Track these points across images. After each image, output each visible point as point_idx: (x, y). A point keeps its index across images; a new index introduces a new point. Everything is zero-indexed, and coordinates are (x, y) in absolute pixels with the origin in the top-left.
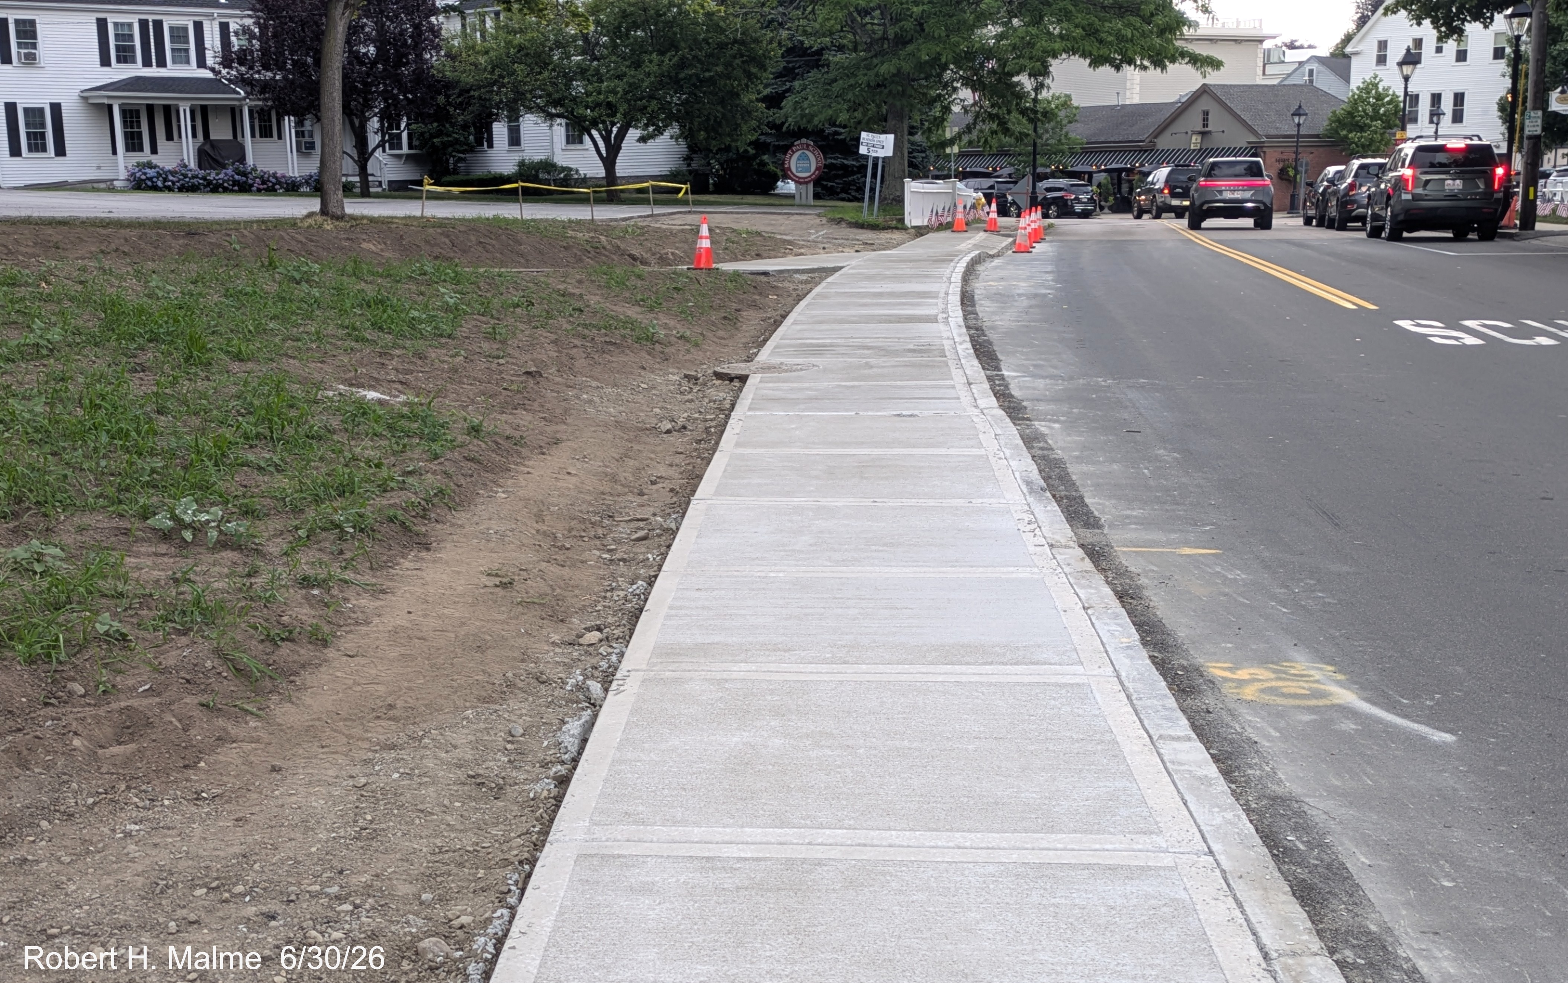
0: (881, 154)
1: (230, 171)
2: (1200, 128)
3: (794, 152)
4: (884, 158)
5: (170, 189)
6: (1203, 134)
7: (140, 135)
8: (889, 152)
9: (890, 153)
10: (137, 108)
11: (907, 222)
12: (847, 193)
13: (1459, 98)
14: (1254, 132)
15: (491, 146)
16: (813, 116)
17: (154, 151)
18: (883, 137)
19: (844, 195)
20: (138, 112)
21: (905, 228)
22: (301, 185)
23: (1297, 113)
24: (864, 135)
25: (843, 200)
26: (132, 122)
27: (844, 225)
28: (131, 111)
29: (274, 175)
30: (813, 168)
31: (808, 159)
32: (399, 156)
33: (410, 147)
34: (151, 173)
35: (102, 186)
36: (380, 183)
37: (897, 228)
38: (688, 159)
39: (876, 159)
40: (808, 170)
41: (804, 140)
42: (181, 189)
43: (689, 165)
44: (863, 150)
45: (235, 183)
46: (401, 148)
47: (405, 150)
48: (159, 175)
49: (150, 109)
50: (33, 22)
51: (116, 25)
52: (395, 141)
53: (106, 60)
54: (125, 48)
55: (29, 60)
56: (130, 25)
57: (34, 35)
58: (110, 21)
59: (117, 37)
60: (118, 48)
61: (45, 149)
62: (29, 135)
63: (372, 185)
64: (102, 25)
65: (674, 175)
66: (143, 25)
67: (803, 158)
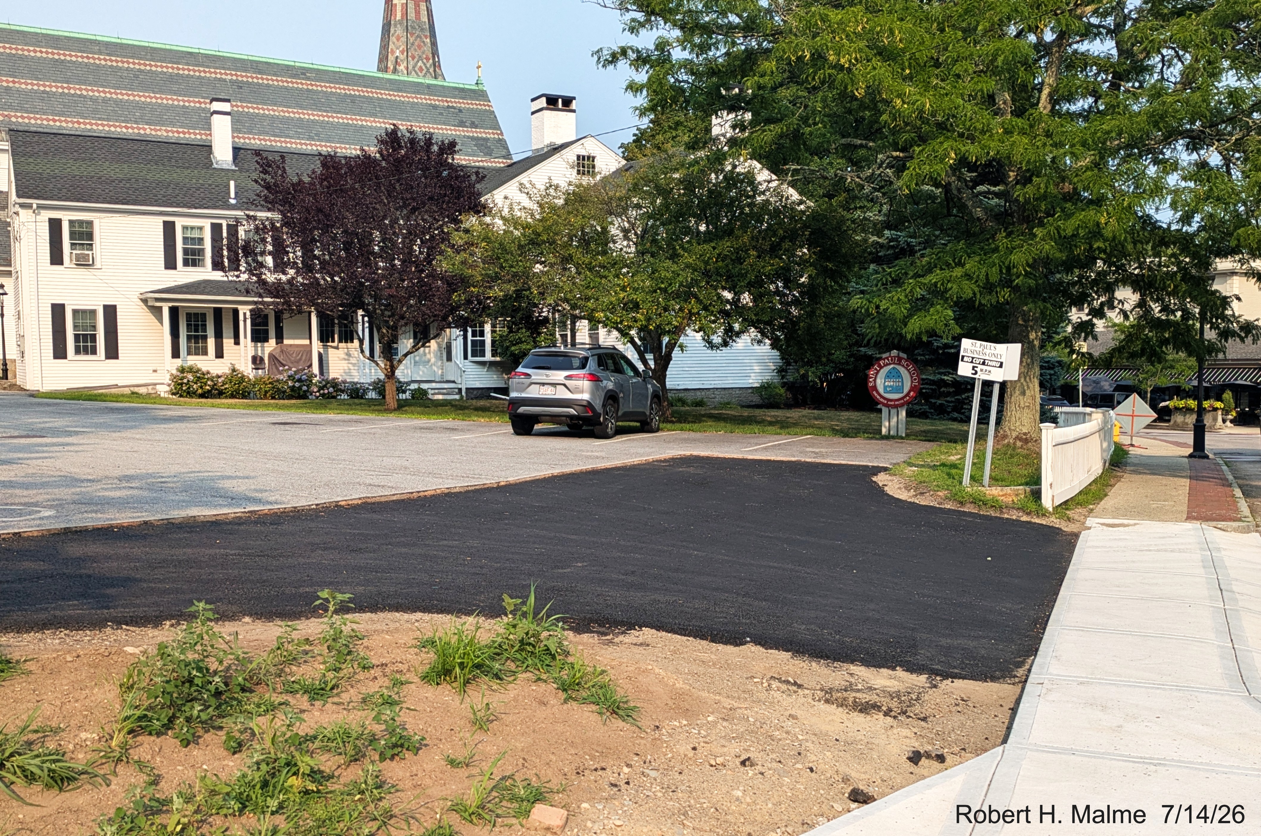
0: (997, 376)
1: (284, 378)
3: (881, 367)
4: (1005, 384)
5: (210, 396)
7: (205, 339)
8: (1011, 372)
9: (1013, 375)
10: (203, 311)
12: (959, 413)
17: (219, 354)
18: (1001, 347)
19: (956, 415)
20: (204, 315)
22: (366, 391)
25: (954, 420)
26: (196, 326)
28: (196, 315)
29: (333, 382)
30: (906, 389)
31: (900, 376)
32: (482, 363)
33: (495, 354)
34: (189, 376)
35: (143, 390)
36: (460, 390)
38: (781, 371)
39: (988, 385)
40: (899, 390)
41: (894, 353)
42: (223, 395)
43: (783, 377)
44: (964, 370)
45: (288, 389)
46: (484, 356)
47: (488, 357)
48: (197, 380)
49: (218, 313)
50: (90, 223)
51: (185, 228)
52: (478, 349)
53: (170, 264)
54: (194, 252)
55: (84, 263)
56: (201, 228)
57: (90, 236)
58: (180, 223)
59: (185, 239)
60: (186, 252)
61: (94, 352)
62: (77, 337)
63: (449, 392)
64: (169, 228)
65: (765, 387)
66: (216, 229)
67: (893, 375)
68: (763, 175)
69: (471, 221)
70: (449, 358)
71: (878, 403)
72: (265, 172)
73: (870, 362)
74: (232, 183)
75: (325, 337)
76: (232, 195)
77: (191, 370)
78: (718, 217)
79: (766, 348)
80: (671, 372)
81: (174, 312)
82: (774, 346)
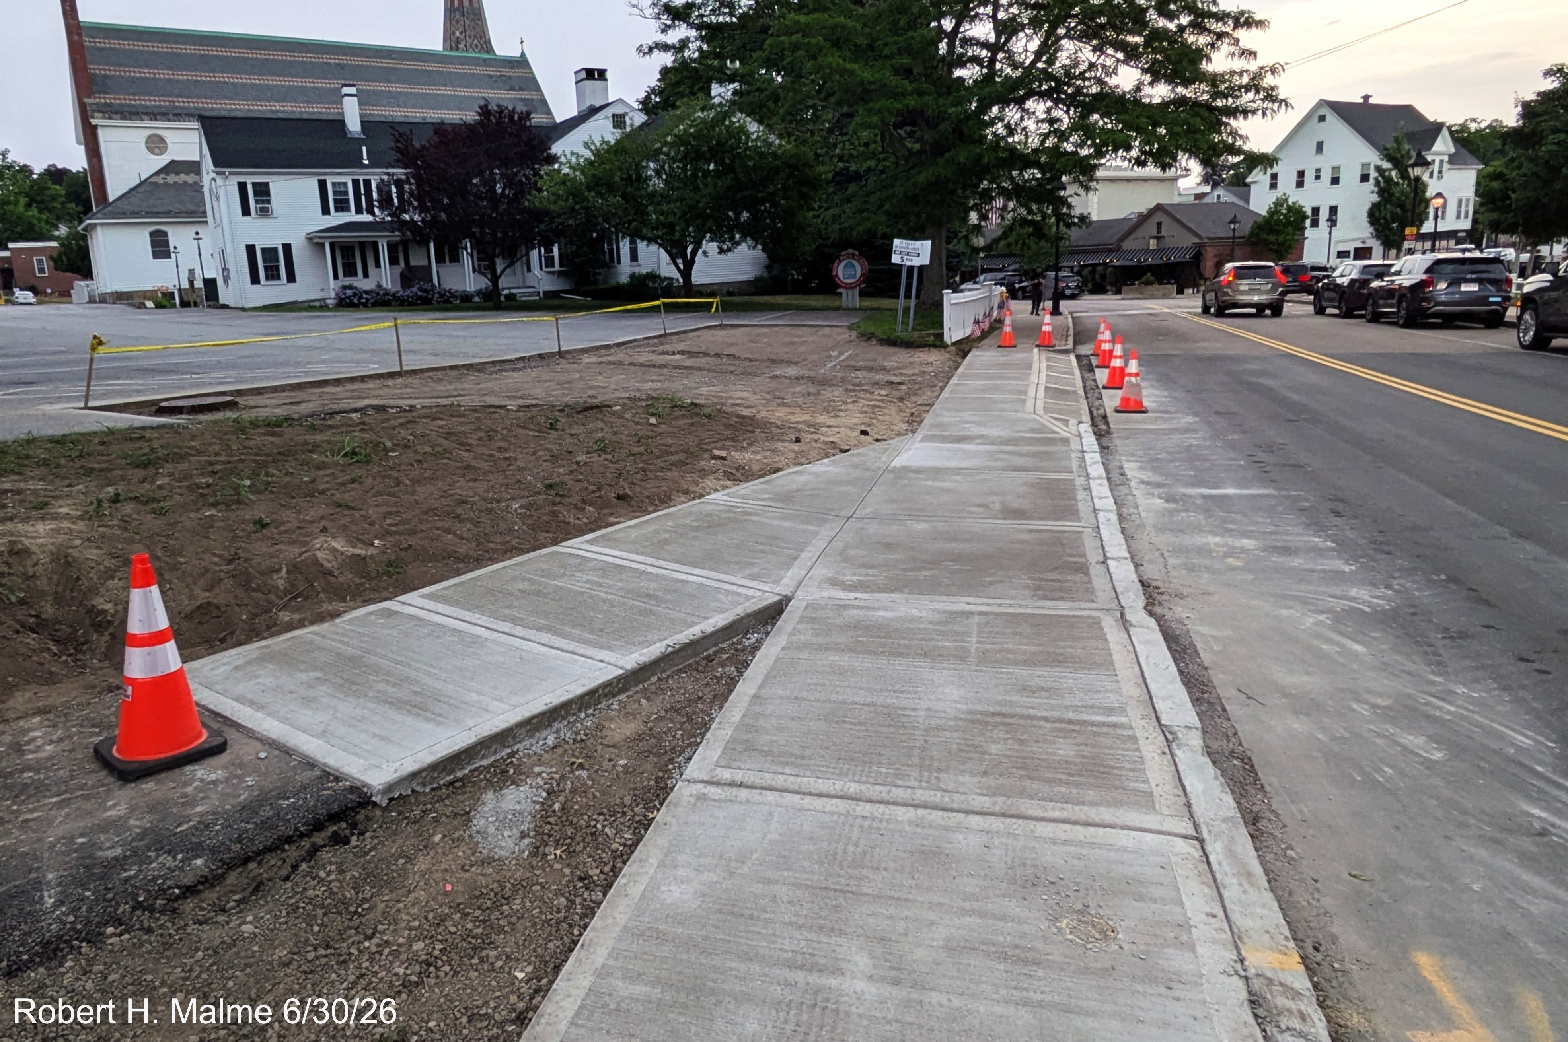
0: (916, 262)
1: (415, 289)
2: (1155, 233)
3: (841, 262)
4: (921, 268)
5: (365, 305)
6: (1158, 238)
7: (355, 264)
8: (925, 260)
9: (927, 262)
10: (352, 244)
11: (947, 339)
13: (1333, 210)
14: (1198, 236)
15: (619, 262)
16: (852, 228)
17: (366, 275)
18: (918, 243)
20: (352, 247)
21: (944, 346)
22: (472, 296)
23: (1233, 221)
24: (897, 242)
25: (890, 297)
26: (348, 255)
27: (874, 342)
28: (346, 246)
29: (449, 291)
30: (858, 276)
31: (854, 267)
32: (553, 273)
33: (561, 265)
34: (349, 292)
35: (317, 304)
36: (539, 293)
37: (934, 346)
38: (769, 268)
39: (911, 269)
40: (853, 276)
41: (850, 251)
42: (374, 305)
44: (895, 259)
45: (419, 298)
46: (553, 268)
47: (557, 267)
48: (355, 294)
49: (362, 245)
50: (267, 184)
51: (334, 184)
52: (550, 262)
53: (326, 211)
54: (341, 201)
55: (265, 212)
56: (345, 184)
57: (268, 193)
58: (330, 181)
59: (335, 193)
60: (335, 201)
61: (278, 278)
62: (266, 268)
63: (531, 294)
64: (322, 185)
65: (757, 280)
66: (356, 183)
67: (850, 266)
68: (753, 127)
69: (544, 169)
70: (529, 270)
71: (838, 286)
72: (397, 141)
73: (833, 259)
74: (364, 149)
75: (440, 260)
76: (365, 156)
77: (350, 287)
78: (723, 159)
79: (759, 252)
80: (694, 271)
81: (332, 245)
82: (764, 250)
